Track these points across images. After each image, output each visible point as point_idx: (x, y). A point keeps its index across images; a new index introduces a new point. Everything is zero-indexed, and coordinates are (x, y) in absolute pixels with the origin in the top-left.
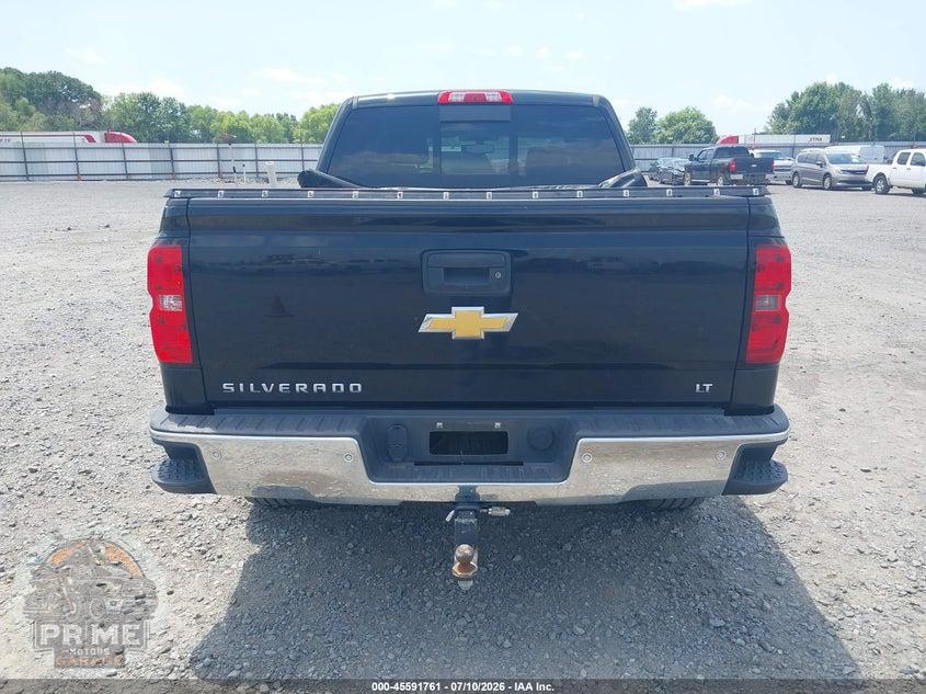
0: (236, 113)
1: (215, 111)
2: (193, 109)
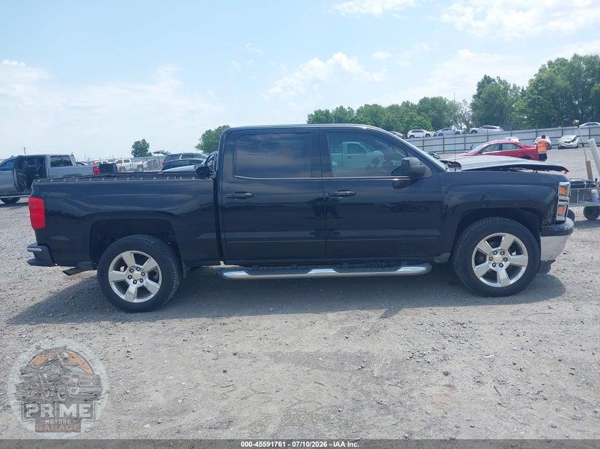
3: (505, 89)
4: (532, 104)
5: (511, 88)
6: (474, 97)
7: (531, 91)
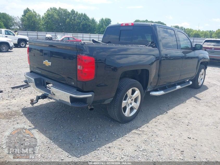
0: (197, 30)
1: (193, 30)
2: (187, 29)
3: (35, 15)
4: (47, 23)
5: (38, 15)
6: (23, 16)
7: (46, 18)
